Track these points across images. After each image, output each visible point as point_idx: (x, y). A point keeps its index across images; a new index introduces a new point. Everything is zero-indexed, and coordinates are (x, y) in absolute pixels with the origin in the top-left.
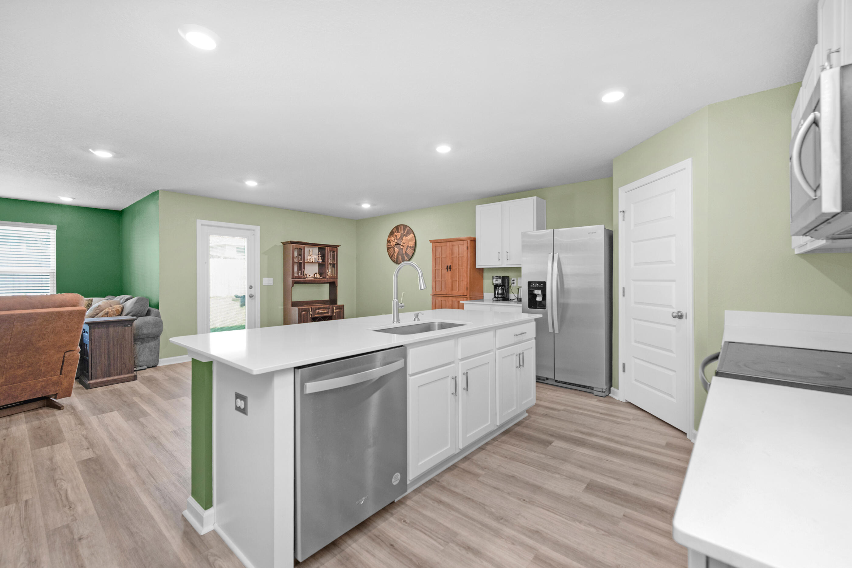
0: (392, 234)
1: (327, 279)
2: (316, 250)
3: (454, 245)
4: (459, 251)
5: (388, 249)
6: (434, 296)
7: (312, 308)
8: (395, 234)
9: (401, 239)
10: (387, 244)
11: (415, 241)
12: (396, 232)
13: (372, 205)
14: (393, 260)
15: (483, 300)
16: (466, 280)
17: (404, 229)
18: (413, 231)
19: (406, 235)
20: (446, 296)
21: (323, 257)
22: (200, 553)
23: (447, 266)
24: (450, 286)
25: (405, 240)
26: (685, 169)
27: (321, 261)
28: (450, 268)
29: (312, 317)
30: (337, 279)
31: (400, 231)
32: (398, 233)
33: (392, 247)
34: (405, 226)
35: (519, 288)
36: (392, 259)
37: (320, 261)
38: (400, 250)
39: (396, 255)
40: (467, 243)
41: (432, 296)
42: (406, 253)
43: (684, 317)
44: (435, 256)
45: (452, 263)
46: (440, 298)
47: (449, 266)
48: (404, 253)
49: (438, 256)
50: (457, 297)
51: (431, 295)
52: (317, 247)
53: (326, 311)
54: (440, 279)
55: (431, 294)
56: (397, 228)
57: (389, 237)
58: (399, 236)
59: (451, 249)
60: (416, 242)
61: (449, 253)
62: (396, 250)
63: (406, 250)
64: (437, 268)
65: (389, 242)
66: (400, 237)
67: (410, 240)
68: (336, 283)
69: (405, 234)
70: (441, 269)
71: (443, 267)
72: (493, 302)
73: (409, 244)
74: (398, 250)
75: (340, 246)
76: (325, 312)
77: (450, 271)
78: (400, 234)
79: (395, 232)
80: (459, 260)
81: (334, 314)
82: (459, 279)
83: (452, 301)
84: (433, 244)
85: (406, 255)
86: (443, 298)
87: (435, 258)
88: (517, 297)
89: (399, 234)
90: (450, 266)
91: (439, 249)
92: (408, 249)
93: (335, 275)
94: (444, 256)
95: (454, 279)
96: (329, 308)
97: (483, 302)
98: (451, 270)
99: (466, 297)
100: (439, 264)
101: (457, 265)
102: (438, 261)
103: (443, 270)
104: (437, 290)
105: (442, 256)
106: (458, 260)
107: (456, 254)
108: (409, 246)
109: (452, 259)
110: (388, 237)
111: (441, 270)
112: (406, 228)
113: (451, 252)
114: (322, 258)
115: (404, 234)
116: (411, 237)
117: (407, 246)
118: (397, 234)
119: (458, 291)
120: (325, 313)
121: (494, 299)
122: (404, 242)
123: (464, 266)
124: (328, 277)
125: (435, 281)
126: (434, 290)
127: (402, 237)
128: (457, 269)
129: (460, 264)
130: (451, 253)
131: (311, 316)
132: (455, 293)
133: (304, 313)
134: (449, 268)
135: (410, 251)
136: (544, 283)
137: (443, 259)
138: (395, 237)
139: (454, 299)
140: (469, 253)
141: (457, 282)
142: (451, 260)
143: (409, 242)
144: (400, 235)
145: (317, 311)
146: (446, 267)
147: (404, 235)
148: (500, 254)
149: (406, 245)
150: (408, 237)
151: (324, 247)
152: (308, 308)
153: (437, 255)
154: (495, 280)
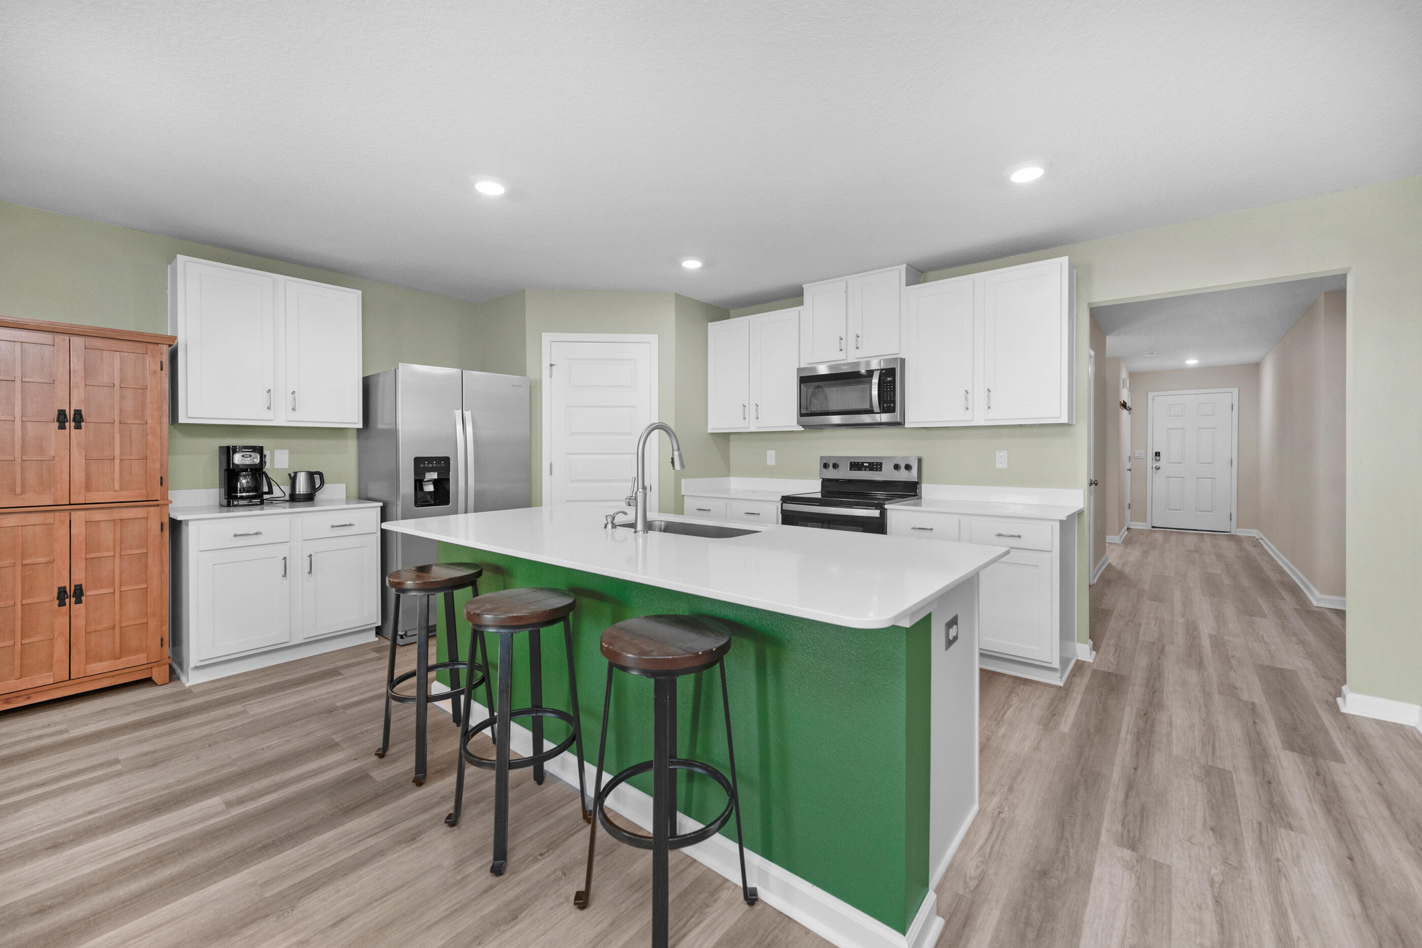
3: (95, 349)
16: (158, 457)
20: (54, 510)
22: (973, 902)
23: (63, 413)
24: (79, 476)
28: (76, 419)
35: (296, 473)
40: (161, 353)
45: (85, 402)
47: (70, 413)
50: (115, 508)
54: (19, 456)
59: (82, 358)
61: (72, 371)
71: (29, 413)
77: (77, 428)
80: (123, 398)
82: (118, 454)
83: (87, 522)
86: (33, 519)
90: (77, 413)
94: (32, 378)
95: (95, 453)
98: (81, 423)
99: (158, 505)
100: (10, 403)
101: (113, 413)
106: (117, 396)
107: (108, 377)
109: (87, 393)
111: (19, 422)
113: (79, 368)
119: (120, 490)
121: (227, 502)
123: (148, 418)
128: (116, 424)
129: (129, 407)
130: (82, 374)
132: (102, 496)
134: (72, 420)
136: (447, 460)
137: (30, 388)
139: (101, 516)
140: (166, 381)
141: (117, 461)
142: (83, 395)
146: (56, 416)
154: (243, 456)
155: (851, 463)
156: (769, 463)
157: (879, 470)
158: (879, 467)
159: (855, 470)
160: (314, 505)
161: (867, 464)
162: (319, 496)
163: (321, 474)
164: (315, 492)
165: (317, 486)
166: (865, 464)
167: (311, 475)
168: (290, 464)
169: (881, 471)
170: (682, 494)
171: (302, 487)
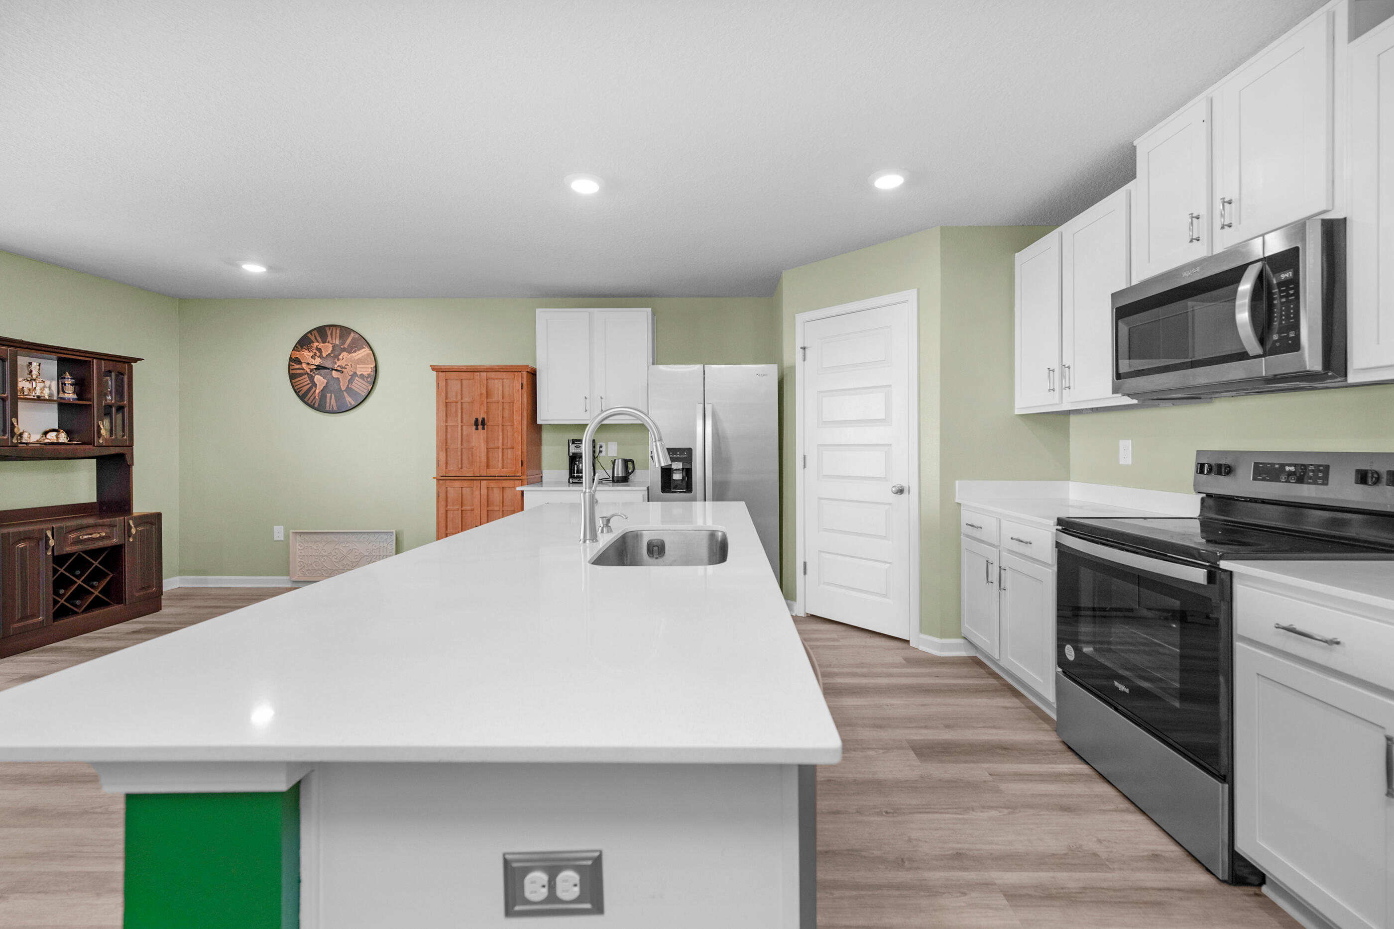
0: (304, 342)
1: (100, 446)
2: (51, 367)
3: (492, 379)
4: (503, 391)
5: (292, 377)
6: (441, 480)
7: (53, 527)
8: (315, 344)
9: (334, 355)
10: (290, 365)
11: (374, 365)
12: (320, 340)
13: (271, 268)
14: (309, 402)
15: (542, 484)
16: (520, 447)
17: (343, 337)
18: (368, 343)
19: (350, 350)
20: (473, 478)
21: (82, 387)
23: (477, 420)
24: (484, 459)
25: (346, 361)
26: (906, 301)
27: (75, 397)
28: (483, 423)
29: (55, 554)
30: (131, 446)
31: (329, 338)
32: (324, 342)
33: (307, 373)
34: (345, 331)
35: (615, 460)
36: (306, 400)
37: (70, 395)
38: (332, 382)
39: (317, 391)
40: (522, 378)
41: (438, 480)
42: (348, 389)
43: (906, 491)
44: (446, 398)
45: (488, 412)
46: (457, 484)
47: (480, 420)
48: (343, 388)
49: (452, 398)
50: (499, 479)
51: (434, 478)
52: (55, 356)
53: (104, 534)
54: (459, 446)
55: (435, 476)
56: (322, 332)
57: (295, 349)
58: (327, 351)
59: (485, 386)
60: (376, 367)
61: (481, 394)
62: (319, 380)
63: (350, 381)
64: (450, 423)
65: (294, 360)
66: (331, 353)
67: (361, 361)
68: (128, 458)
69: (346, 346)
70: (462, 426)
71: (464, 421)
72: (569, 486)
73: (358, 369)
74: (325, 381)
75: (143, 359)
76: (100, 537)
77: (483, 429)
78: (331, 346)
79: (314, 340)
80: (503, 409)
81: (131, 540)
82: (503, 445)
83: (488, 488)
84: (440, 373)
85: (347, 393)
86: (466, 483)
87: (446, 403)
88: (611, 476)
89: (327, 347)
90: (483, 419)
91: (455, 386)
92: (356, 381)
93: (123, 436)
94: (466, 399)
95: (491, 445)
96: (112, 526)
97: (542, 486)
98: (486, 426)
99: (521, 479)
100: (457, 415)
101: (500, 418)
102: (454, 410)
103: (464, 428)
104: (450, 468)
105: (462, 399)
106: (501, 408)
107: (497, 396)
108: (359, 373)
109: (488, 407)
110: (293, 350)
111: (460, 426)
112: (350, 334)
113: (484, 392)
114: (77, 387)
115: (342, 347)
116: (363, 354)
117: (351, 373)
118: (322, 344)
119: (502, 468)
120: (102, 538)
121: (571, 480)
122: (344, 365)
123: (515, 422)
124: (101, 441)
125: (446, 449)
126: (445, 468)
127: (337, 353)
128: (500, 426)
129: (506, 414)
130: (486, 395)
131: (49, 553)
132: (493, 472)
133: (22, 545)
134: (480, 424)
135: (360, 387)
136: (689, 451)
137: (465, 405)
138: (314, 351)
139: (493, 484)
140: (525, 396)
141: (500, 450)
142: (486, 409)
143: (358, 366)
144: (331, 349)
145: (72, 536)
146: (473, 422)
147: (344, 350)
148: (587, 400)
149: (348, 372)
150: (354, 355)
151: (88, 359)
152: (42, 531)
153: (449, 396)
154: (575, 447)
155: (1256, 464)
156: (1122, 462)
157: (1320, 481)
158: (1320, 475)
159: (1264, 480)
160: (628, 486)
161: (1292, 469)
162: (631, 477)
163: (632, 461)
164: (629, 476)
165: (630, 471)
166: (1287, 468)
167: (626, 462)
168: (618, 453)
169: (1327, 484)
170: (957, 501)
171: (619, 472)
